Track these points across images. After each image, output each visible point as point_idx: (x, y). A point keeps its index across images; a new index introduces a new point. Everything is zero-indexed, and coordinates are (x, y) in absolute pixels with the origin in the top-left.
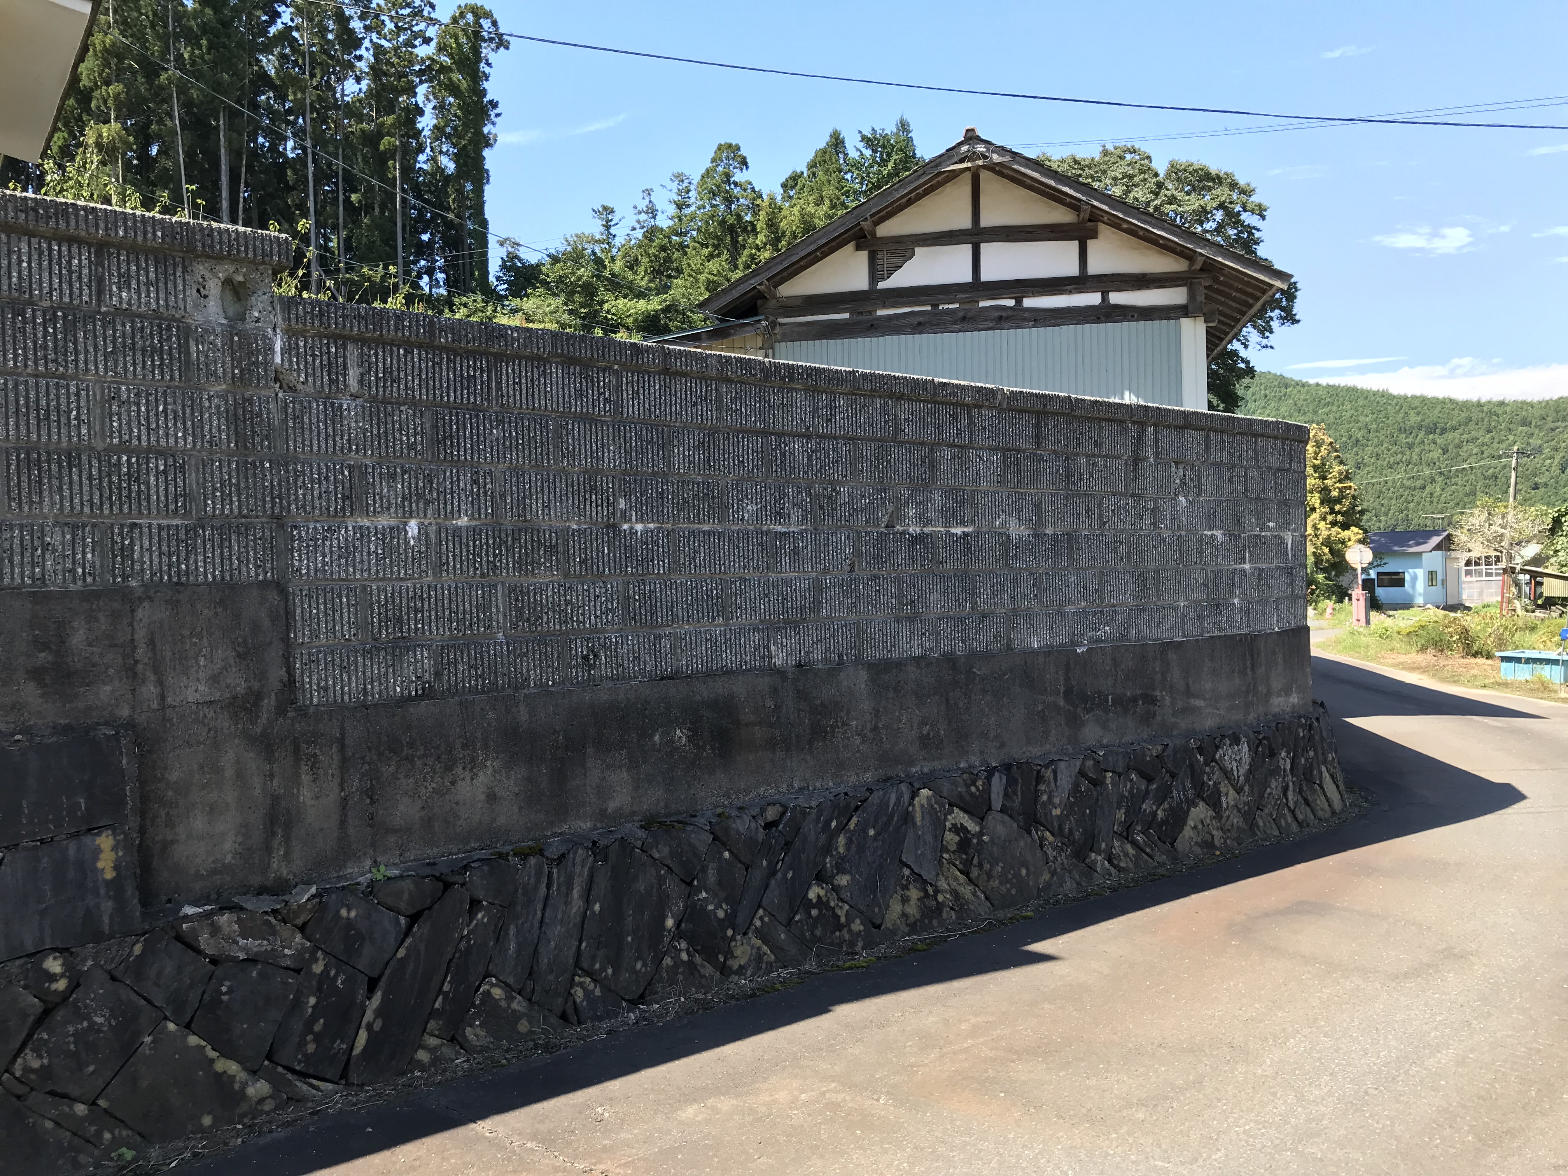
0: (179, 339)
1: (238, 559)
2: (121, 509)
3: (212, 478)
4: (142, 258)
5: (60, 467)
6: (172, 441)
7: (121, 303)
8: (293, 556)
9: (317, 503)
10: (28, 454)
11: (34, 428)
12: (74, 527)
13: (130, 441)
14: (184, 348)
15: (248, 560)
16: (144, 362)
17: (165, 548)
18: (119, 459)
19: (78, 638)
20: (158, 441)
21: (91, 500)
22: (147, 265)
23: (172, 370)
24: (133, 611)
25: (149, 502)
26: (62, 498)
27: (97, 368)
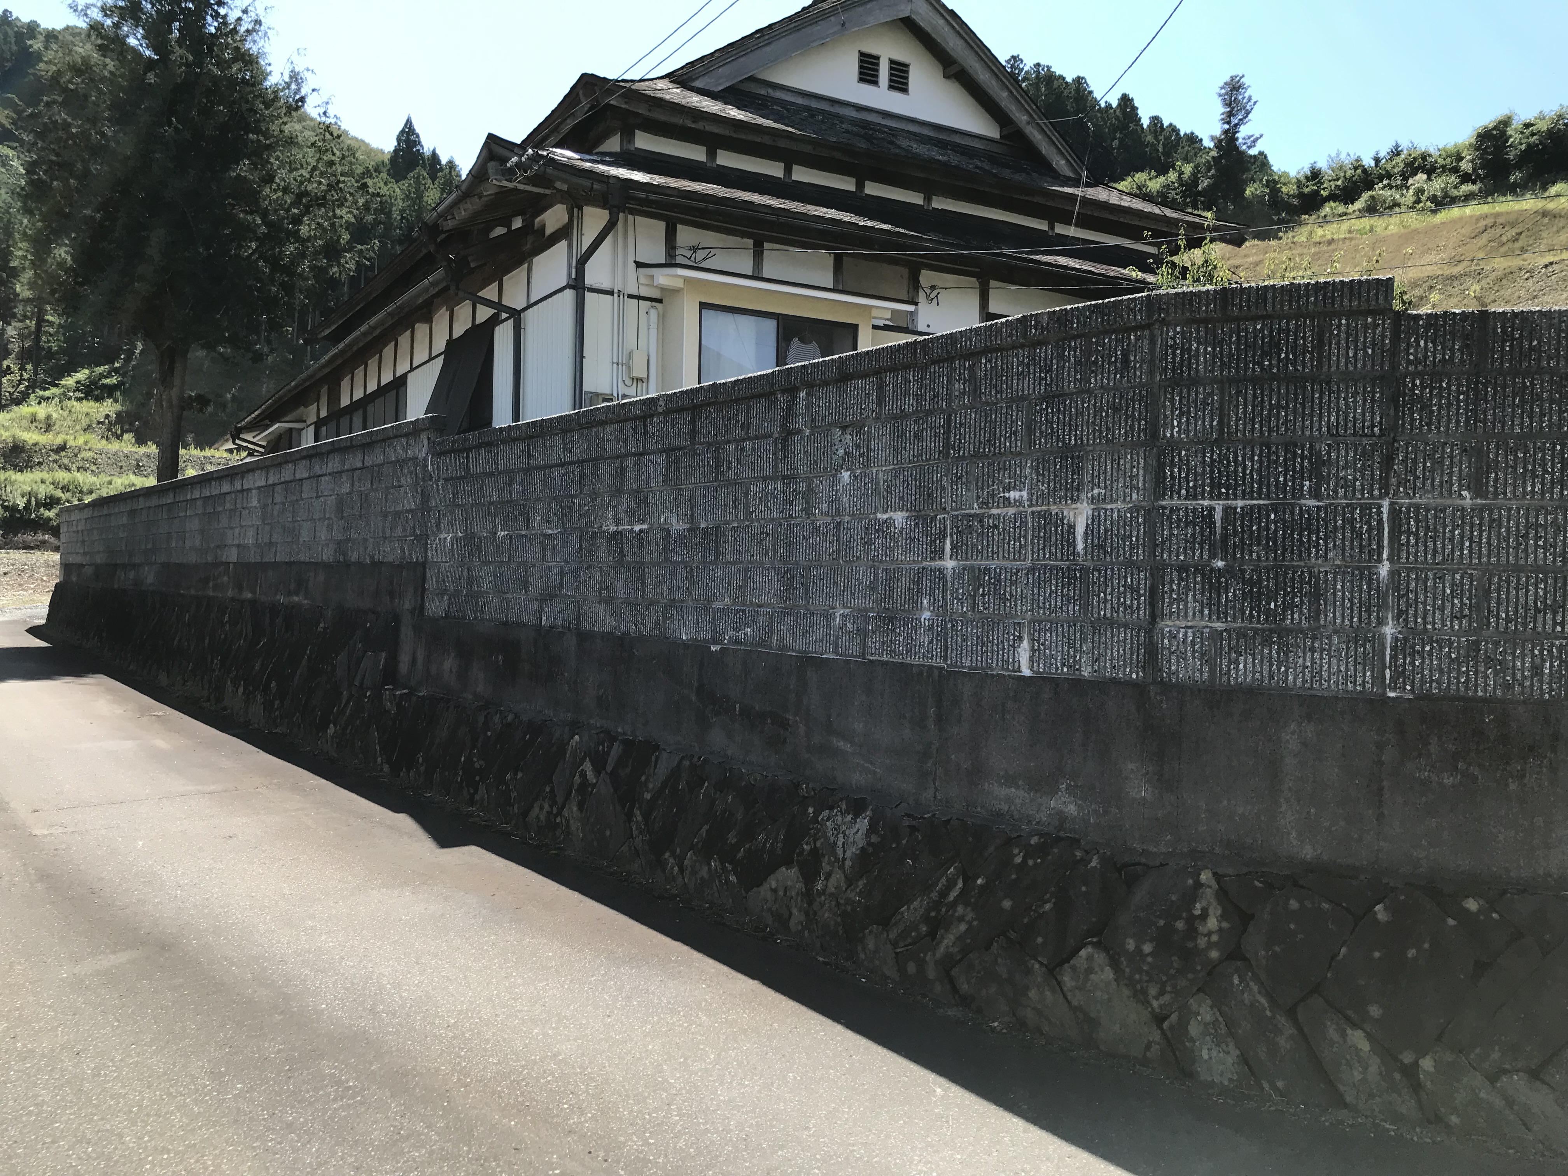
0: (415, 466)
14: (416, 469)
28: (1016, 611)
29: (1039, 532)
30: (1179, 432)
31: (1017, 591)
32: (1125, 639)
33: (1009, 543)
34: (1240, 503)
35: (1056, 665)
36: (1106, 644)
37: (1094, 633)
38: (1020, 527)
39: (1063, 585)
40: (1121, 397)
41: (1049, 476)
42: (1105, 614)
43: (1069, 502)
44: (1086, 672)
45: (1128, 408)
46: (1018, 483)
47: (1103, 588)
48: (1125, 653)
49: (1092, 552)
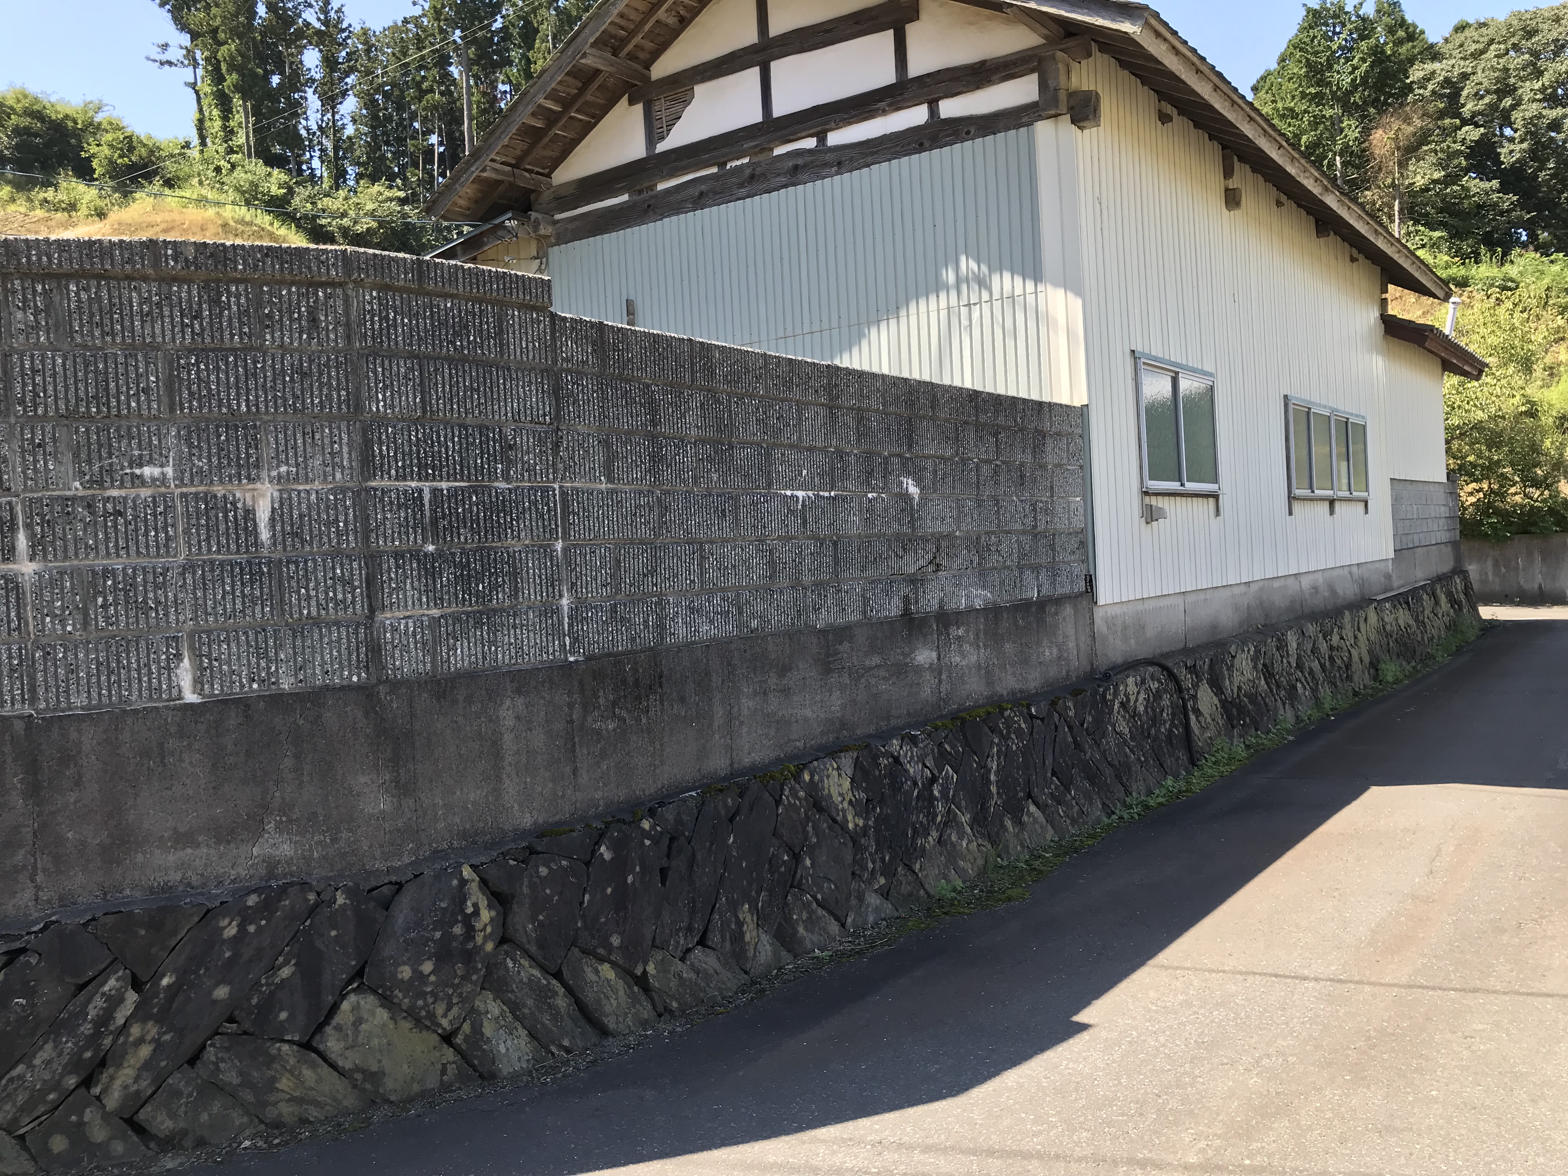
28: (168, 622)
29: (198, 519)
30: (385, 406)
31: (166, 597)
32: (340, 638)
33: (146, 534)
34: (444, 485)
35: (241, 682)
36: (313, 647)
37: (294, 637)
38: (164, 513)
39: (242, 584)
40: (311, 361)
41: (209, 449)
42: (309, 613)
43: (244, 481)
44: (286, 684)
45: (321, 374)
46: (155, 456)
47: (303, 582)
48: (340, 655)
49: (284, 541)
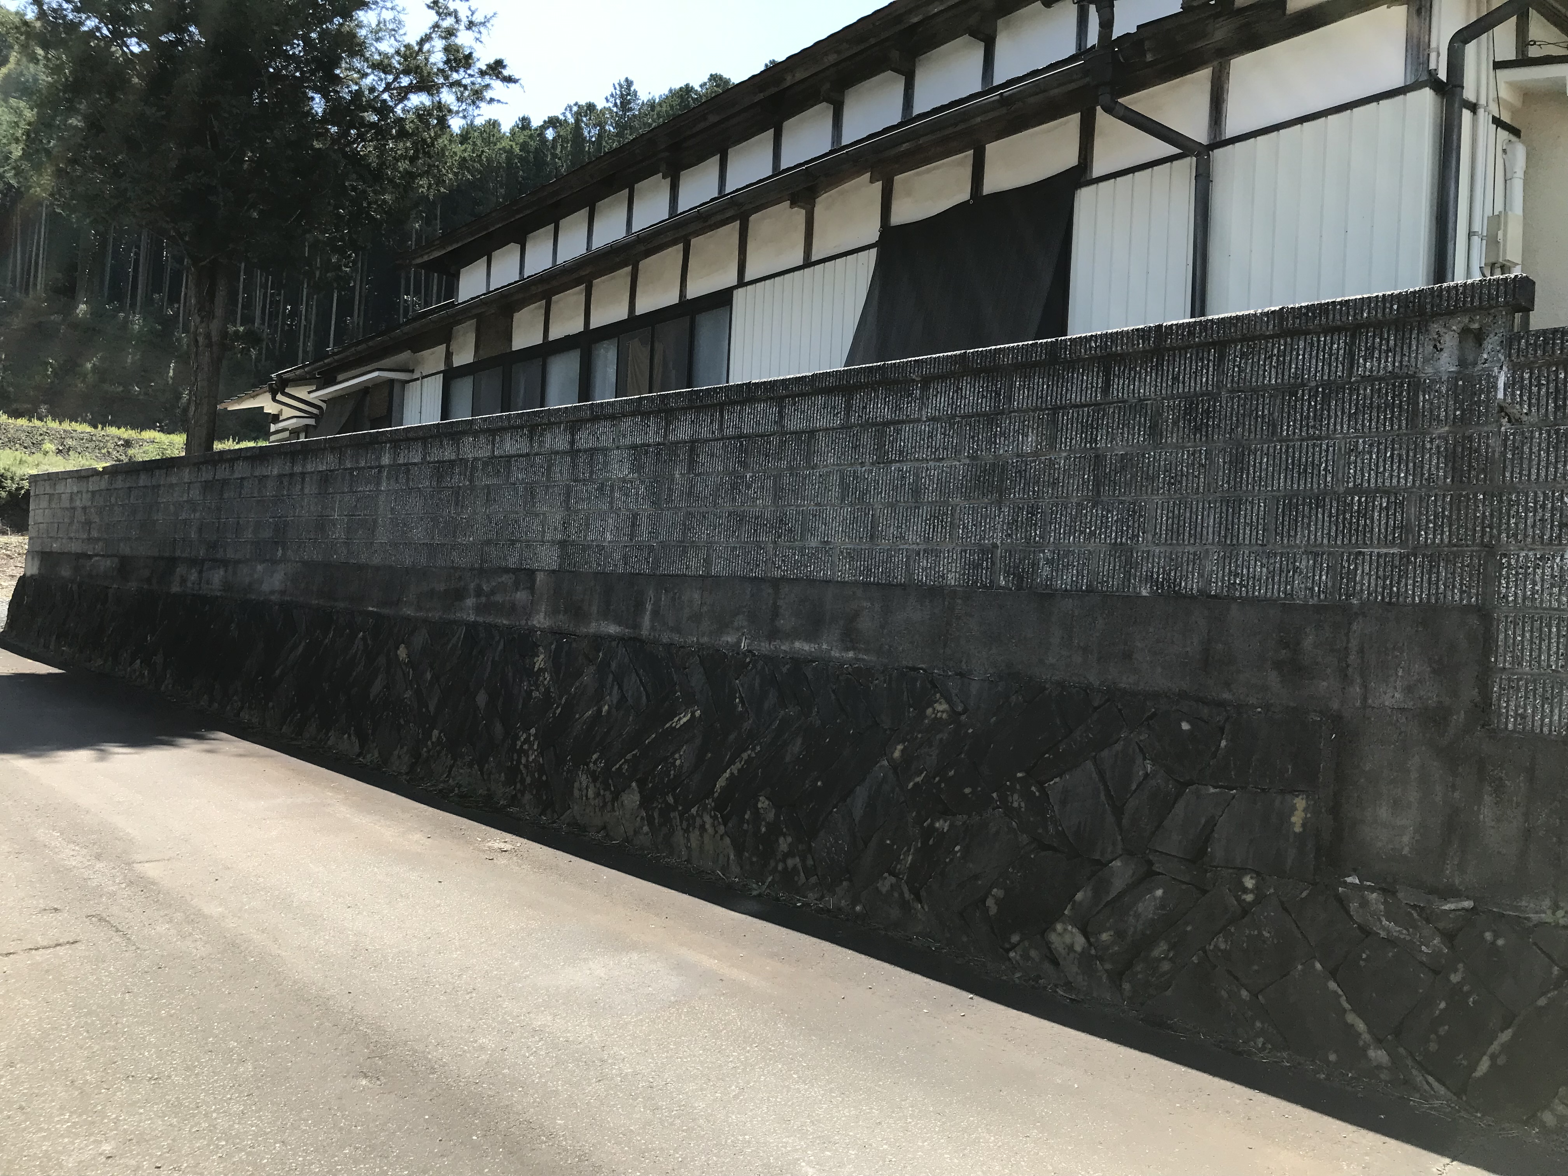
0: (1408, 394)
1: (1444, 584)
2: (1350, 540)
3: (1427, 512)
4: (1385, 330)
5: (1311, 508)
6: (1395, 481)
7: (1365, 372)
8: (1500, 583)
9: (1530, 532)
10: (1290, 501)
11: (1295, 480)
12: (1316, 555)
13: (1361, 484)
14: (1413, 401)
15: (1454, 587)
16: (1378, 417)
17: (1381, 573)
18: (1353, 499)
19: (1308, 642)
20: (1384, 483)
21: (1329, 534)
22: (1388, 336)
23: (1400, 421)
24: (1350, 624)
25: (1372, 534)
26: (1309, 532)
27: (1342, 427)
